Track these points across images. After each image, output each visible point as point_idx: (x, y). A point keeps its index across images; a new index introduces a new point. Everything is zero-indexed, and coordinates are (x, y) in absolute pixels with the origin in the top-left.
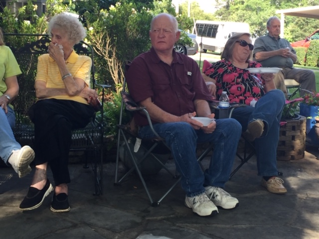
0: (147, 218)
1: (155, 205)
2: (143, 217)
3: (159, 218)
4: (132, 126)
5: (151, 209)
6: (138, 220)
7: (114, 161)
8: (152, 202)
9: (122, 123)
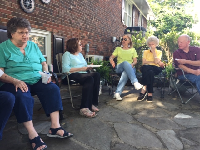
0: (181, 108)
1: (184, 103)
2: (180, 107)
3: (186, 108)
4: (176, 75)
5: (182, 105)
6: (178, 108)
7: (168, 87)
8: (183, 102)
9: (172, 74)
